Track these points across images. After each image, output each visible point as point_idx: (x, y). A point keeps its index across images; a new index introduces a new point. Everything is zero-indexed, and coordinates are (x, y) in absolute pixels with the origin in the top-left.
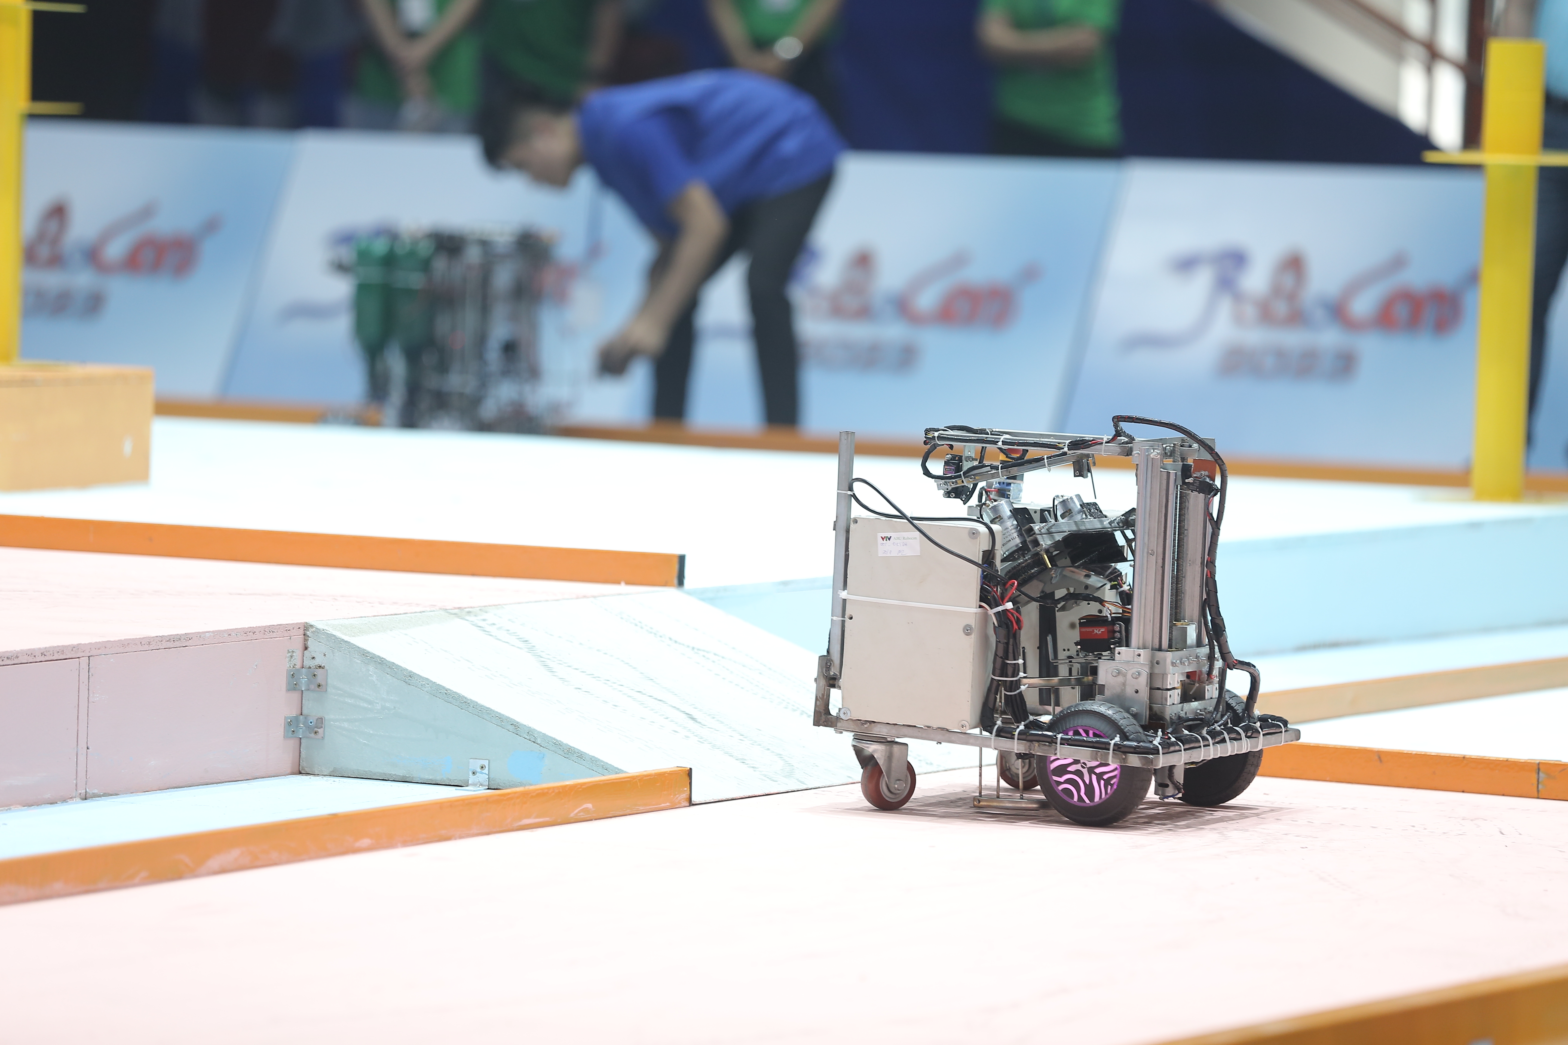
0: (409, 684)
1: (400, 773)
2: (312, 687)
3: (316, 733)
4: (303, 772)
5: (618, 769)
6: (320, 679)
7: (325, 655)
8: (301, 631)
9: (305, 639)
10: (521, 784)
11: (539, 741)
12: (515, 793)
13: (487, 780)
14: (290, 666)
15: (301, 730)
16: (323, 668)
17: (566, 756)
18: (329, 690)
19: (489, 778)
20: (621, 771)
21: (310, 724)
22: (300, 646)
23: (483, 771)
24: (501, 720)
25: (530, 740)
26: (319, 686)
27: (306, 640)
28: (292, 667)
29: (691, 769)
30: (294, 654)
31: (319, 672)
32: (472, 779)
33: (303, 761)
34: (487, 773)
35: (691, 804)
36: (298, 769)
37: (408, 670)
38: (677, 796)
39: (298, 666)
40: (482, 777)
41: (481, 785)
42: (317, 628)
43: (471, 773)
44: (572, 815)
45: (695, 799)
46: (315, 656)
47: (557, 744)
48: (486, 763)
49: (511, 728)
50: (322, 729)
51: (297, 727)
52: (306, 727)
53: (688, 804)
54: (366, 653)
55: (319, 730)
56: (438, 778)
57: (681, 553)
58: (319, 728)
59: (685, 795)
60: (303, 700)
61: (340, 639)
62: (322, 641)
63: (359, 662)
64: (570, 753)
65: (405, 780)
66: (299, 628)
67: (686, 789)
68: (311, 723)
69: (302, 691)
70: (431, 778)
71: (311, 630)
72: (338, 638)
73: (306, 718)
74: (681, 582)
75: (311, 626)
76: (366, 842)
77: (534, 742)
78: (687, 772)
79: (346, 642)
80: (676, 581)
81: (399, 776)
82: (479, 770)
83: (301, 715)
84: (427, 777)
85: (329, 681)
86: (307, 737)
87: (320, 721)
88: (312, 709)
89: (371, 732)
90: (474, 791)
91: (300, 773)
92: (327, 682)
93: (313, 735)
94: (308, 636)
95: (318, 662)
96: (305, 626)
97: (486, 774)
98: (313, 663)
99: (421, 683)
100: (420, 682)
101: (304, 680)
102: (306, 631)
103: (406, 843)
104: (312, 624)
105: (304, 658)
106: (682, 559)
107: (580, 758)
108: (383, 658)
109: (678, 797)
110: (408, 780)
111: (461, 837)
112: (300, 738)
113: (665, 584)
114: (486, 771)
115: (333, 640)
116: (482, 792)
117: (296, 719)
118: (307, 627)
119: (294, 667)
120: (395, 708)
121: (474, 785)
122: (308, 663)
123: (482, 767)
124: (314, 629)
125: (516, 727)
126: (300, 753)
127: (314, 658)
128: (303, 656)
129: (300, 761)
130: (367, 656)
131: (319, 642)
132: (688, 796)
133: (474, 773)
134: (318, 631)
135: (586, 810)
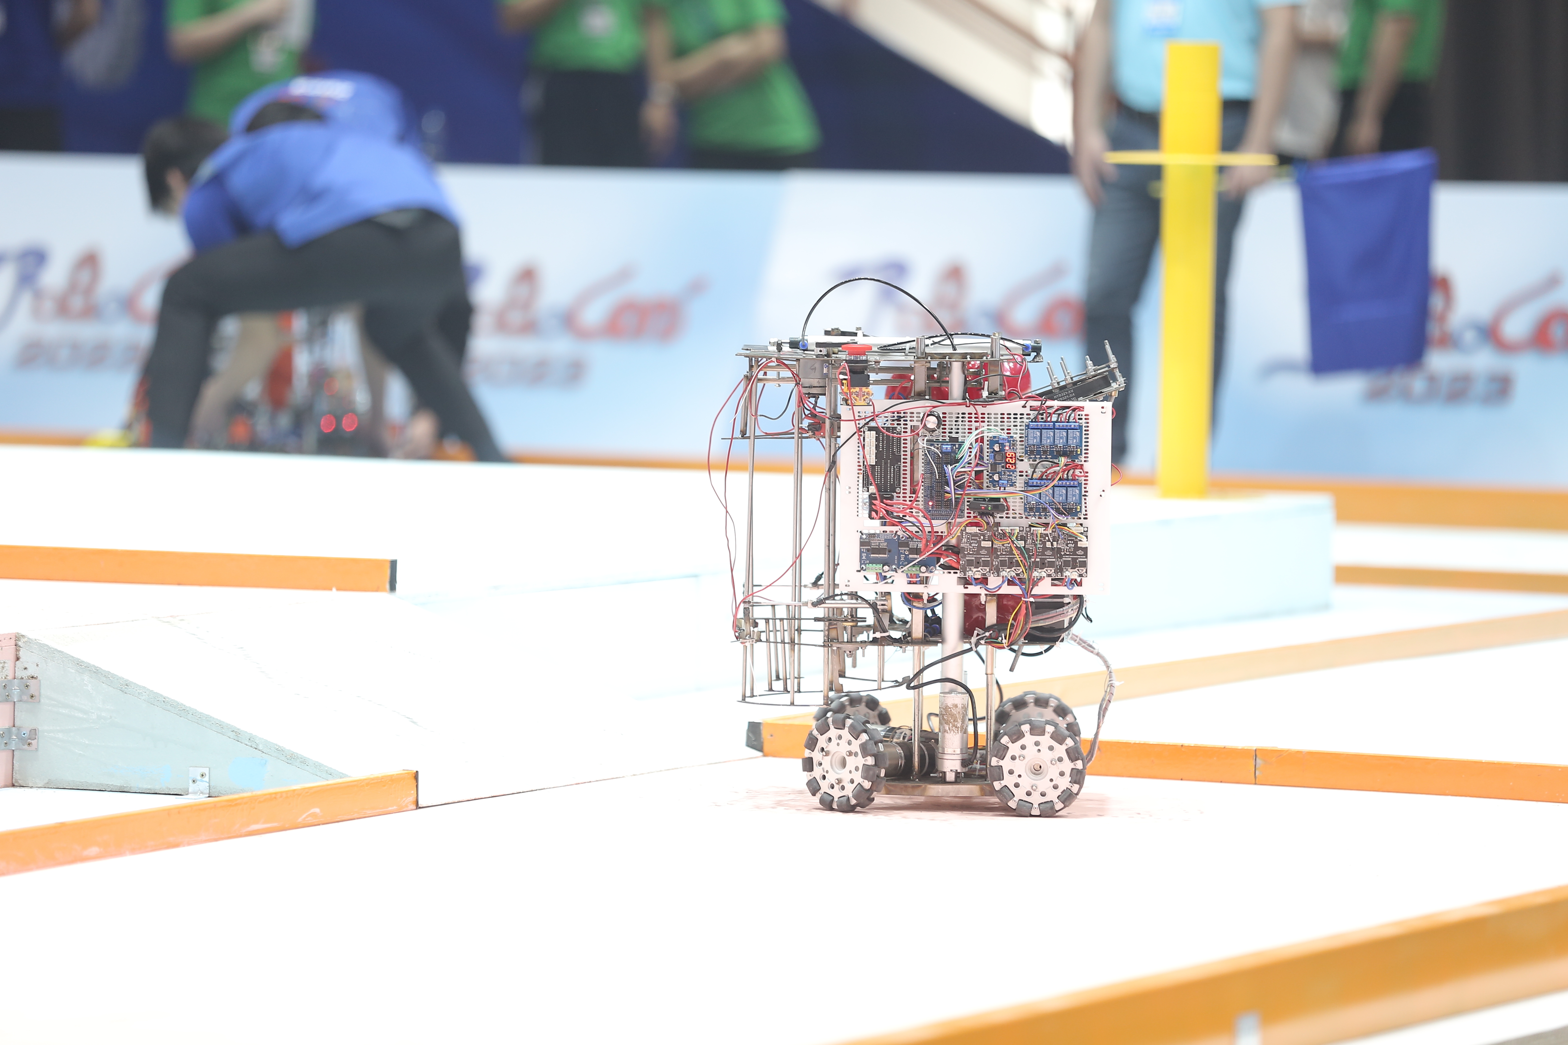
0: (126, 693)
1: (118, 783)
2: (25, 698)
3: (29, 744)
4: (16, 785)
5: (343, 774)
6: (32, 690)
7: (37, 665)
8: (13, 642)
9: (17, 649)
10: (243, 791)
11: (261, 747)
12: (243, 798)
13: (208, 788)
14: (2, 678)
15: (14, 742)
16: (36, 678)
17: (288, 761)
18: (42, 701)
19: (209, 786)
20: (346, 776)
21: (23, 736)
22: (13, 658)
23: (203, 779)
24: (221, 727)
25: (251, 747)
26: (32, 697)
27: (17, 651)
28: (4, 678)
29: (417, 772)
30: (6, 665)
31: (32, 682)
32: (192, 787)
33: (16, 773)
34: (208, 781)
35: (418, 807)
36: (11, 782)
37: (123, 678)
38: (404, 799)
39: (10, 677)
40: (203, 785)
41: (202, 793)
42: (28, 638)
43: (191, 782)
44: (300, 820)
45: (421, 804)
46: (27, 666)
47: (280, 750)
48: (206, 771)
49: (232, 735)
50: (36, 741)
51: (10, 739)
52: (19, 739)
53: (415, 808)
54: (80, 662)
55: (32, 741)
56: (157, 787)
57: (393, 558)
58: (33, 740)
59: (412, 798)
60: (16, 712)
61: (53, 648)
62: (34, 651)
63: (73, 671)
64: (292, 758)
65: (123, 790)
66: (11, 638)
67: (412, 792)
68: (24, 734)
69: (14, 702)
70: (149, 787)
71: (23, 640)
72: (51, 648)
73: (18, 729)
74: (393, 588)
75: (23, 636)
76: (94, 850)
77: (256, 748)
78: (414, 775)
79: (59, 651)
80: (388, 586)
81: (117, 786)
82: (199, 778)
83: (14, 726)
84: (145, 786)
85: (42, 691)
86: (20, 749)
87: (34, 732)
88: (25, 721)
89: (87, 742)
90: (195, 799)
91: (13, 786)
92: (40, 693)
93: (26, 747)
94: (20, 646)
95: (30, 672)
96: (16, 636)
97: (206, 782)
98: (25, 674)
99: (138, 691)
100: (136, 690)
101: (16, 692)
102: (17, 641)
103: (134, 851)
104: (23, 634)
105: (16, 668)
106: (393, 564)
107: (303, 763)
108: (98, 667)
109: (404, 801)
110: (126, 790)
111: (189, 844)
112: (13, 750)
113: (377, 590)
114: (206, 779)
115: (46, 650)
116: (203, 799)
117: (9, 730)
118: (18, 637)
119: (5, 678)
120: (111, 717)
121: (195, 793)
122: (20, 673)
123: (202, 775)
124: (26, 639)
125: (237, 734)
126: (13, 765)
127: (26, 668)
128: (15, 667)
129: (13, 773)
130: (81, 665)
131: (32, 652)
132: (415, 799)
133: (194, 781)
134: (30, 641)
135: (314, 815)
